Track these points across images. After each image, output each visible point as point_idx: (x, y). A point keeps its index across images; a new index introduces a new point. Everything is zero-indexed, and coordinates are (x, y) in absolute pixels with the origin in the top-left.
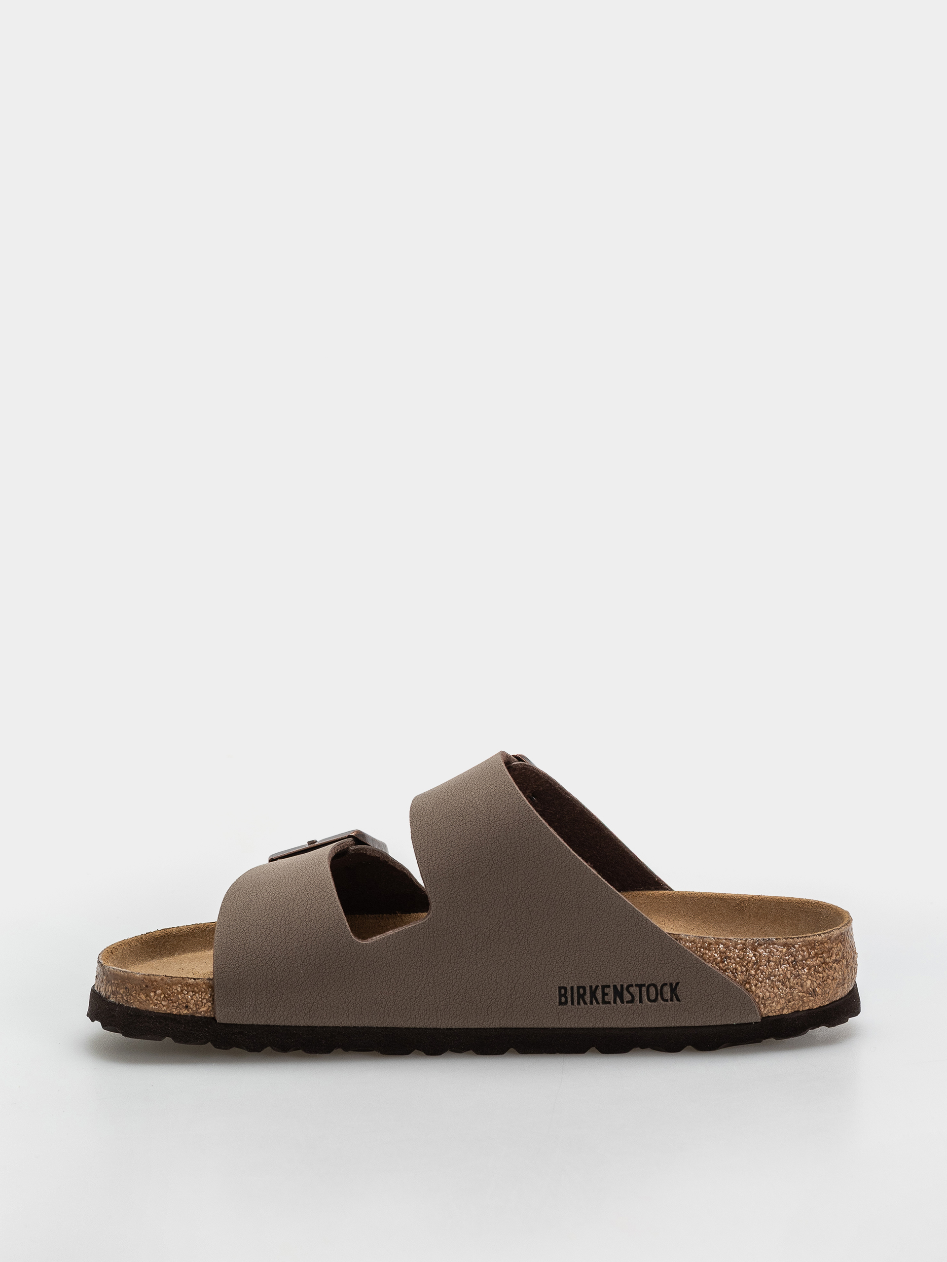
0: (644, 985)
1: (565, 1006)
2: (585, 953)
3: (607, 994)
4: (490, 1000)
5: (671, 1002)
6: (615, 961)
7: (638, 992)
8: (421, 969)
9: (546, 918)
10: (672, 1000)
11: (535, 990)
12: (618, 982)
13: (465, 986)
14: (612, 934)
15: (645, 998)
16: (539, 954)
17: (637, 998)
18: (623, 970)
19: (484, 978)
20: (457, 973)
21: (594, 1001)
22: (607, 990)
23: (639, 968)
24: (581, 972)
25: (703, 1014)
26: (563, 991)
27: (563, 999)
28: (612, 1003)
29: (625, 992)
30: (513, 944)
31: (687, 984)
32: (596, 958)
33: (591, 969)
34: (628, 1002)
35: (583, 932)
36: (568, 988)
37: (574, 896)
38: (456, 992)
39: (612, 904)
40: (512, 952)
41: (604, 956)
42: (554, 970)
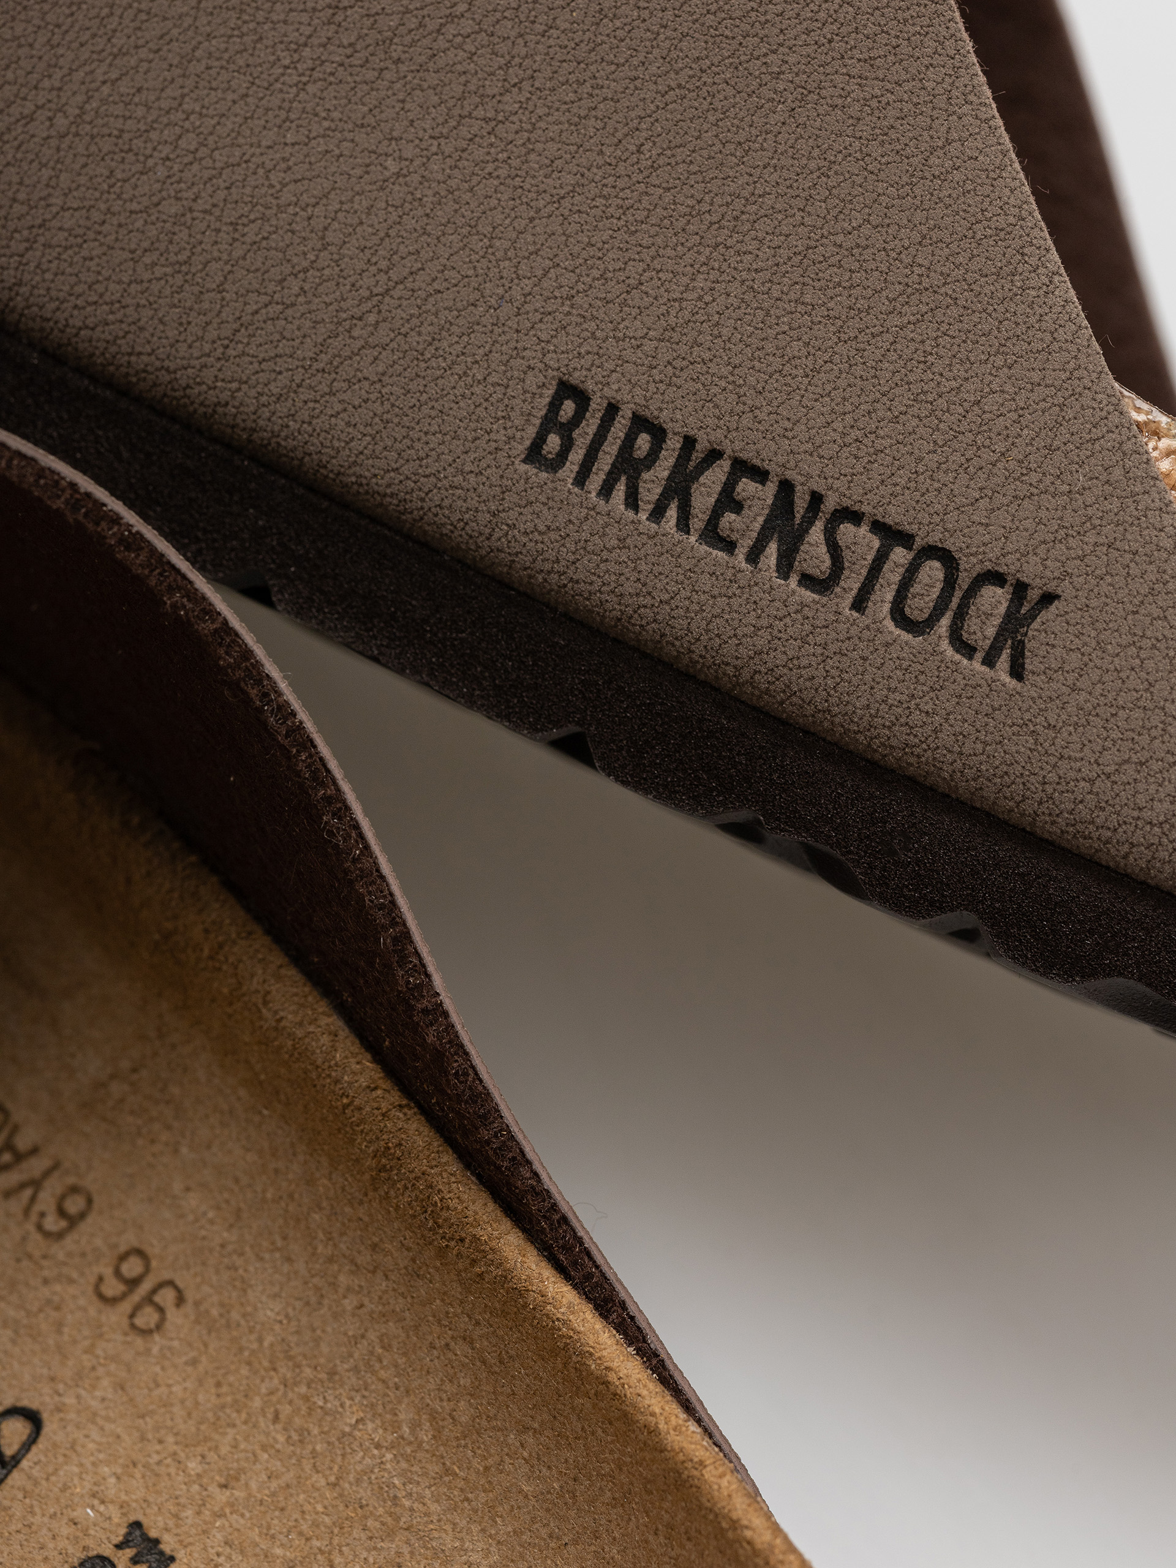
0: (905, 539)
1: (544, 475)
2: (735, 289)
3: (738, 507)
4: (265, 299)
5: (977, 665)
6: (842, 383)
7: (870, 557)
8: (56, 39)
9: (653, 69)
10: (989, 661)
11: (459, 348)
12: (809, 476)
13: (190, 194)
14: (884, 267)
15: (884, 596)
16: (550, 208)
17: (852, 582)
18: (856, 433)
19: (287, 196)
20: (187, 124)
21: (672, 513)
22: (746, 487)
23: (921, 459)
24: (678, 363)
25: (1092, 782)
26: (568, 408)
27: (553, 442)
28: (741, 553)
29: (816, 533)
30: (470, 116)
31: (1087, 620)
32: (771, 333)
33: (725, 371)
34: (807, 580)
35: (769, 201)
36: (593, 405)
37: (808, 32)
38: (145, 201)
39: (948, 142)
40: (448, 150)
41: (805, 338)
42: (578, 300)
